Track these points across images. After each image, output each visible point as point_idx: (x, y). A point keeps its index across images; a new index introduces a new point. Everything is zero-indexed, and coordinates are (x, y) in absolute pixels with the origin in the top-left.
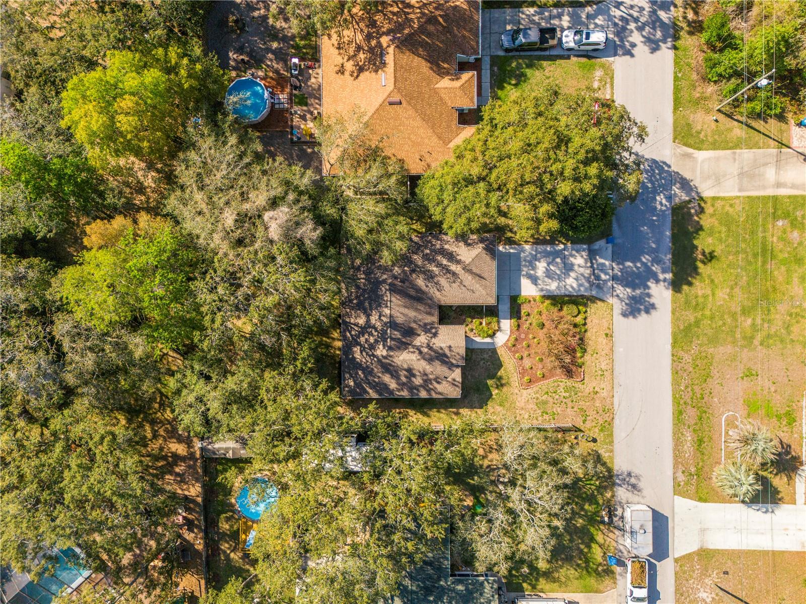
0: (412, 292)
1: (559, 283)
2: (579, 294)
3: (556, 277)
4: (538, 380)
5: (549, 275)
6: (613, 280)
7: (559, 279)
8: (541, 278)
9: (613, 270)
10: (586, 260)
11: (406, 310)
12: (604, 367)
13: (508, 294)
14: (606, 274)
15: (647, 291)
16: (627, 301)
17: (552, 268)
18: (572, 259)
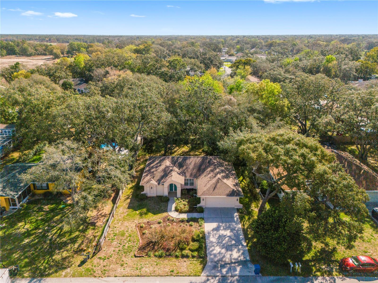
1: (215, 242)
2: (208, 255)
4: (141, 231)
5: (221, 237)
6: (222, 276)
7: (218, 242)
8: (218, 233)
9: (231, 276)
10: (237, 259)
13: (205, 217)
14: (227, 272)
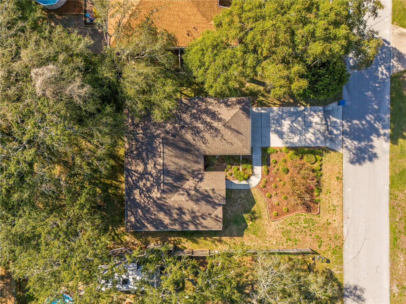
0: (182, 145)
1: (300, 137)
2: (316, 146)
3: (298, 132)
4: (283, 214)
5: (292, 130)
6: (343, 135)
7: (300, 134)
8: (286, 133)
9: (343, 127)
10: (321, 119)
11: (177, 159)
12: (335, 203)
13: (260, 146)
14: (337, 130)
15: (370, 143)
16: (354, 152)
17: (295, 125)
18: (310, 118)
